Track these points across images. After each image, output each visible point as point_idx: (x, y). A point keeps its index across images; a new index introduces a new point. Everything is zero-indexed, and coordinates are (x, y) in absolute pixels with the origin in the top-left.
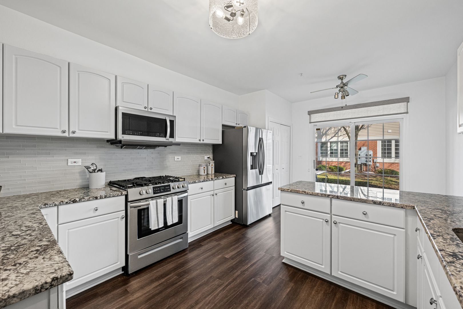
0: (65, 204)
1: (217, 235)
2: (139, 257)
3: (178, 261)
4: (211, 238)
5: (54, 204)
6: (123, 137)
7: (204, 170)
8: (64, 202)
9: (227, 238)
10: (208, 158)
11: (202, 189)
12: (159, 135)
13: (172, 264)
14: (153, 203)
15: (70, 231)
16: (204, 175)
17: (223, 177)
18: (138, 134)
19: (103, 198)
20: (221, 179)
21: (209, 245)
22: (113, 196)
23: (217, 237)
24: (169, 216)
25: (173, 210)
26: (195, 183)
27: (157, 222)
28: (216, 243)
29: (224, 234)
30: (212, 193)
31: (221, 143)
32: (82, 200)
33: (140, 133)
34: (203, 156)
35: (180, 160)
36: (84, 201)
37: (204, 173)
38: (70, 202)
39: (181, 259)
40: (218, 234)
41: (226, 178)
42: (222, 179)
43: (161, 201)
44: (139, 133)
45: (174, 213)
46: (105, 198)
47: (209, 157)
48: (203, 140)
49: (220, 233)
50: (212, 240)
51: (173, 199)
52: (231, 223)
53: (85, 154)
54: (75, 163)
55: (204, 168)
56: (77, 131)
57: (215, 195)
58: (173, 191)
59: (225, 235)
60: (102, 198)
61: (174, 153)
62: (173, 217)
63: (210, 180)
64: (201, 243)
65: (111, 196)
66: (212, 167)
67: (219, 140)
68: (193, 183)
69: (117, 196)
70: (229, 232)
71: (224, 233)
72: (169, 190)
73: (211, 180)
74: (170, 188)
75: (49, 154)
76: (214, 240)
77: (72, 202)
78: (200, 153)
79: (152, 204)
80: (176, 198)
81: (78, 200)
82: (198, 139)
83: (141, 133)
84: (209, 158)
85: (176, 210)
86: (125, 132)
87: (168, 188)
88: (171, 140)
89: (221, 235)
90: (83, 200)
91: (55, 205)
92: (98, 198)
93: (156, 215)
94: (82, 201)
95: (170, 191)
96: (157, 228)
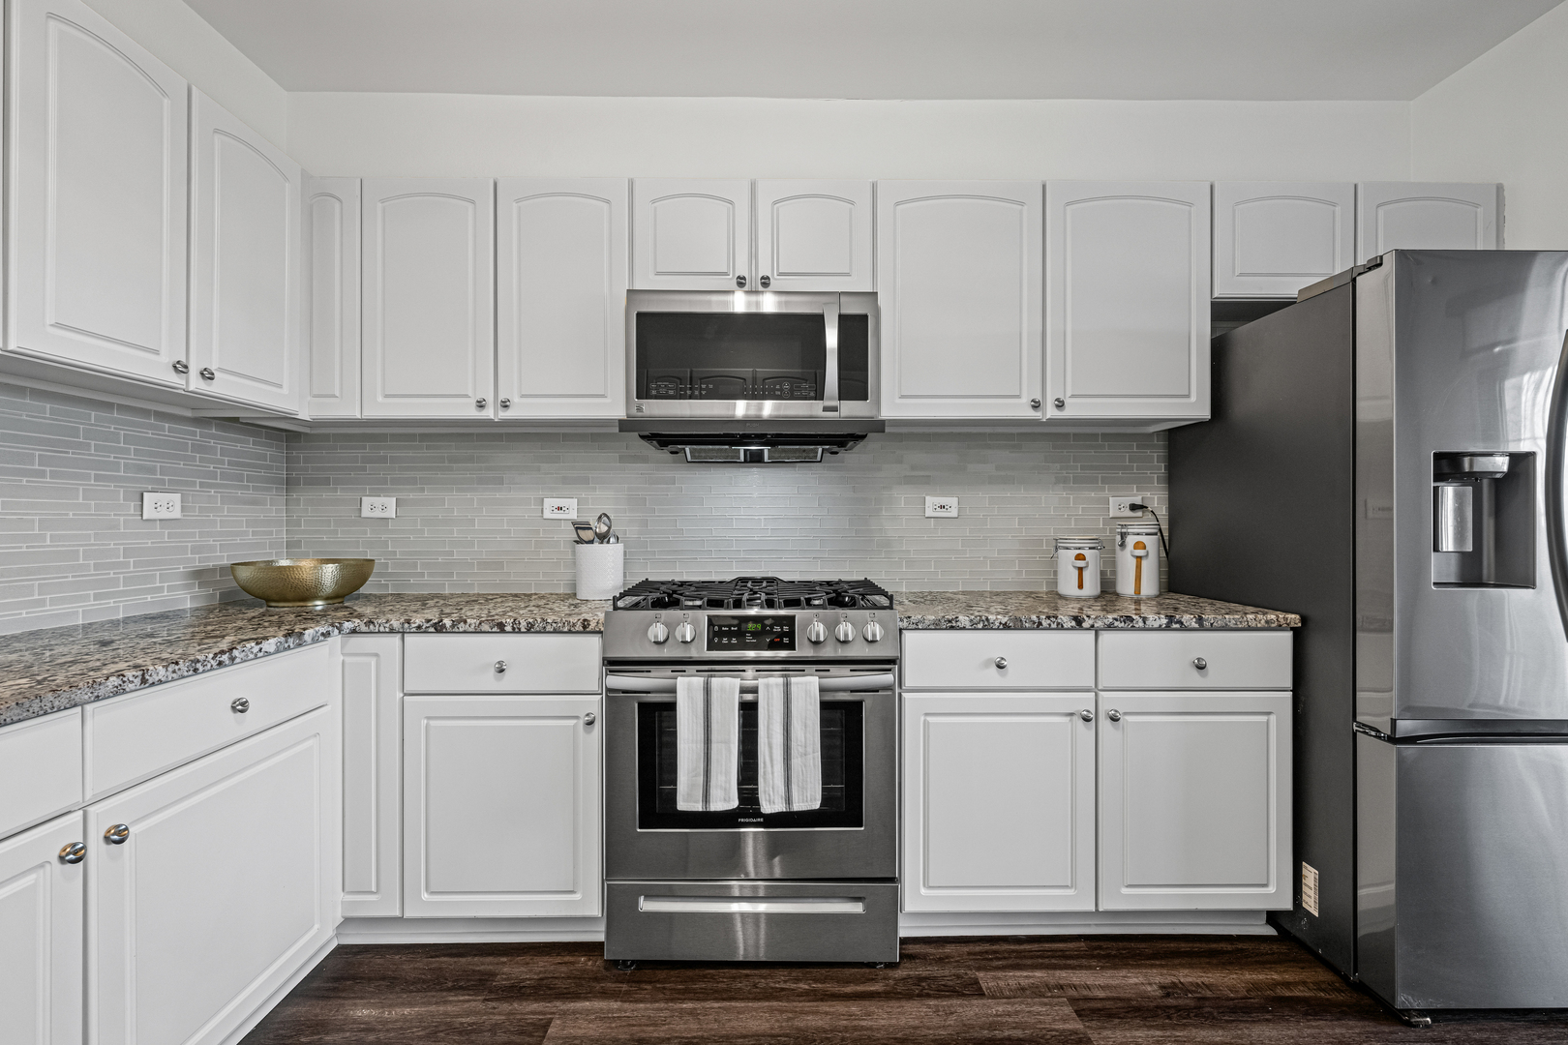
0: (414, 630)
1: (1115, 967)
2: (646, 906)
3: (802, 1012)
4: (1058, 973)
5: (387, 625)
6: (639, 409)
7: (1081, 570)
8: (413, 625)
9: (1163, 1027)
10: (1134, 507)
11: (1000, 667)
12: (792, 390)
13: (772, 1010)
14: (689, 688)
15: (433, 723)
16: (1078, 599)
17: (1170, 618)
18: (697, 393)
19: (523, 630)
20: (1160, 629)
21: (1017, 1013)
22: (555, 632)
23: (1101, 981)
24: (769, 769)
25: (794, 745)
26: (952, 628)
27: (701, 779)
28: (1064, 1020)
29: (1162, 987)
30: (1084, 702)
31: (1204, 412)
32: (459, 626)
33: (707, 388)
34: (1101, 494)
35: (954, 513)
36: (465, 632)
37: (1081, 586)
38: (427, 627)
39: (824, 1007)
40: (1126, 966)
41: (1202, 628)
42: (1168, 628)
43: (728, 688)
44: (704, 386)
45: (796, 762)
46: (528, 631)
47: (1138, 501)
48: (1060, 405)
49: (1138, 966)
50: (1061, 987)
51: (794, 689)
52: (1271, 931)
53: (585, 481)
54: (560, 511)
55: (1080, 557)
56: (515, 399)
57: (1105, 724)
58: (803, 651)
59: (1168, 995)
60: (519, 629)
61: (924, 480)
62: (794, 779)
63: (1061, 627)
64: (981, 974)
65: (549, 628)
66: (1139, 558)
67: (1188, 396)
68: (937, 626)
69: (570, 632)
70: (1208, 987)
71: (1168, 980)
72: (786, 640)
73: (1070, 623)
74: (791, 635)
75: (501, 481)
76: (1072, 993)
77: (432, 630)
78: (1076, 480)
79: (687, 689)
80: (807, 687)
81: (448, 626)
82: (1025, 400)
83: (711, 386)
84: (1142, 507)
85: (810, 750)
86: (648, 389)
87: (782, 635)
88: (851, 409)
89: (1141, 979)
90: (462, 627)
91: (392, 631)
92: (506, 628)
93: (701, 746)
94: (461, 630)
95: (791, 646)
96: (701, 810)
